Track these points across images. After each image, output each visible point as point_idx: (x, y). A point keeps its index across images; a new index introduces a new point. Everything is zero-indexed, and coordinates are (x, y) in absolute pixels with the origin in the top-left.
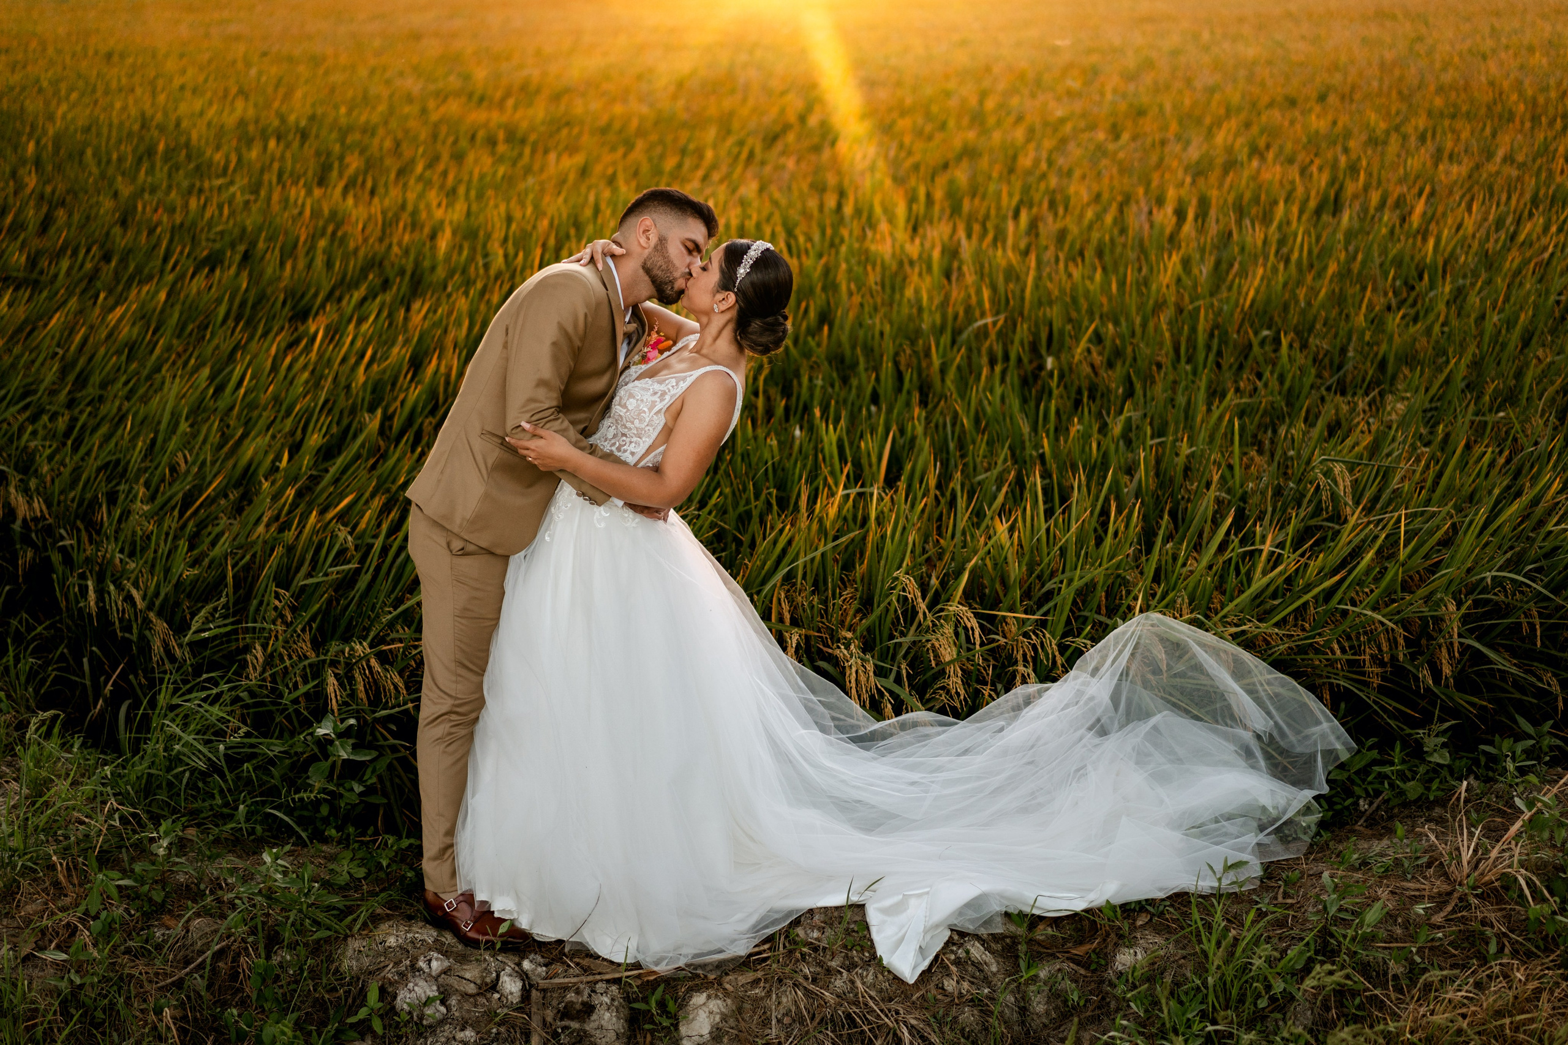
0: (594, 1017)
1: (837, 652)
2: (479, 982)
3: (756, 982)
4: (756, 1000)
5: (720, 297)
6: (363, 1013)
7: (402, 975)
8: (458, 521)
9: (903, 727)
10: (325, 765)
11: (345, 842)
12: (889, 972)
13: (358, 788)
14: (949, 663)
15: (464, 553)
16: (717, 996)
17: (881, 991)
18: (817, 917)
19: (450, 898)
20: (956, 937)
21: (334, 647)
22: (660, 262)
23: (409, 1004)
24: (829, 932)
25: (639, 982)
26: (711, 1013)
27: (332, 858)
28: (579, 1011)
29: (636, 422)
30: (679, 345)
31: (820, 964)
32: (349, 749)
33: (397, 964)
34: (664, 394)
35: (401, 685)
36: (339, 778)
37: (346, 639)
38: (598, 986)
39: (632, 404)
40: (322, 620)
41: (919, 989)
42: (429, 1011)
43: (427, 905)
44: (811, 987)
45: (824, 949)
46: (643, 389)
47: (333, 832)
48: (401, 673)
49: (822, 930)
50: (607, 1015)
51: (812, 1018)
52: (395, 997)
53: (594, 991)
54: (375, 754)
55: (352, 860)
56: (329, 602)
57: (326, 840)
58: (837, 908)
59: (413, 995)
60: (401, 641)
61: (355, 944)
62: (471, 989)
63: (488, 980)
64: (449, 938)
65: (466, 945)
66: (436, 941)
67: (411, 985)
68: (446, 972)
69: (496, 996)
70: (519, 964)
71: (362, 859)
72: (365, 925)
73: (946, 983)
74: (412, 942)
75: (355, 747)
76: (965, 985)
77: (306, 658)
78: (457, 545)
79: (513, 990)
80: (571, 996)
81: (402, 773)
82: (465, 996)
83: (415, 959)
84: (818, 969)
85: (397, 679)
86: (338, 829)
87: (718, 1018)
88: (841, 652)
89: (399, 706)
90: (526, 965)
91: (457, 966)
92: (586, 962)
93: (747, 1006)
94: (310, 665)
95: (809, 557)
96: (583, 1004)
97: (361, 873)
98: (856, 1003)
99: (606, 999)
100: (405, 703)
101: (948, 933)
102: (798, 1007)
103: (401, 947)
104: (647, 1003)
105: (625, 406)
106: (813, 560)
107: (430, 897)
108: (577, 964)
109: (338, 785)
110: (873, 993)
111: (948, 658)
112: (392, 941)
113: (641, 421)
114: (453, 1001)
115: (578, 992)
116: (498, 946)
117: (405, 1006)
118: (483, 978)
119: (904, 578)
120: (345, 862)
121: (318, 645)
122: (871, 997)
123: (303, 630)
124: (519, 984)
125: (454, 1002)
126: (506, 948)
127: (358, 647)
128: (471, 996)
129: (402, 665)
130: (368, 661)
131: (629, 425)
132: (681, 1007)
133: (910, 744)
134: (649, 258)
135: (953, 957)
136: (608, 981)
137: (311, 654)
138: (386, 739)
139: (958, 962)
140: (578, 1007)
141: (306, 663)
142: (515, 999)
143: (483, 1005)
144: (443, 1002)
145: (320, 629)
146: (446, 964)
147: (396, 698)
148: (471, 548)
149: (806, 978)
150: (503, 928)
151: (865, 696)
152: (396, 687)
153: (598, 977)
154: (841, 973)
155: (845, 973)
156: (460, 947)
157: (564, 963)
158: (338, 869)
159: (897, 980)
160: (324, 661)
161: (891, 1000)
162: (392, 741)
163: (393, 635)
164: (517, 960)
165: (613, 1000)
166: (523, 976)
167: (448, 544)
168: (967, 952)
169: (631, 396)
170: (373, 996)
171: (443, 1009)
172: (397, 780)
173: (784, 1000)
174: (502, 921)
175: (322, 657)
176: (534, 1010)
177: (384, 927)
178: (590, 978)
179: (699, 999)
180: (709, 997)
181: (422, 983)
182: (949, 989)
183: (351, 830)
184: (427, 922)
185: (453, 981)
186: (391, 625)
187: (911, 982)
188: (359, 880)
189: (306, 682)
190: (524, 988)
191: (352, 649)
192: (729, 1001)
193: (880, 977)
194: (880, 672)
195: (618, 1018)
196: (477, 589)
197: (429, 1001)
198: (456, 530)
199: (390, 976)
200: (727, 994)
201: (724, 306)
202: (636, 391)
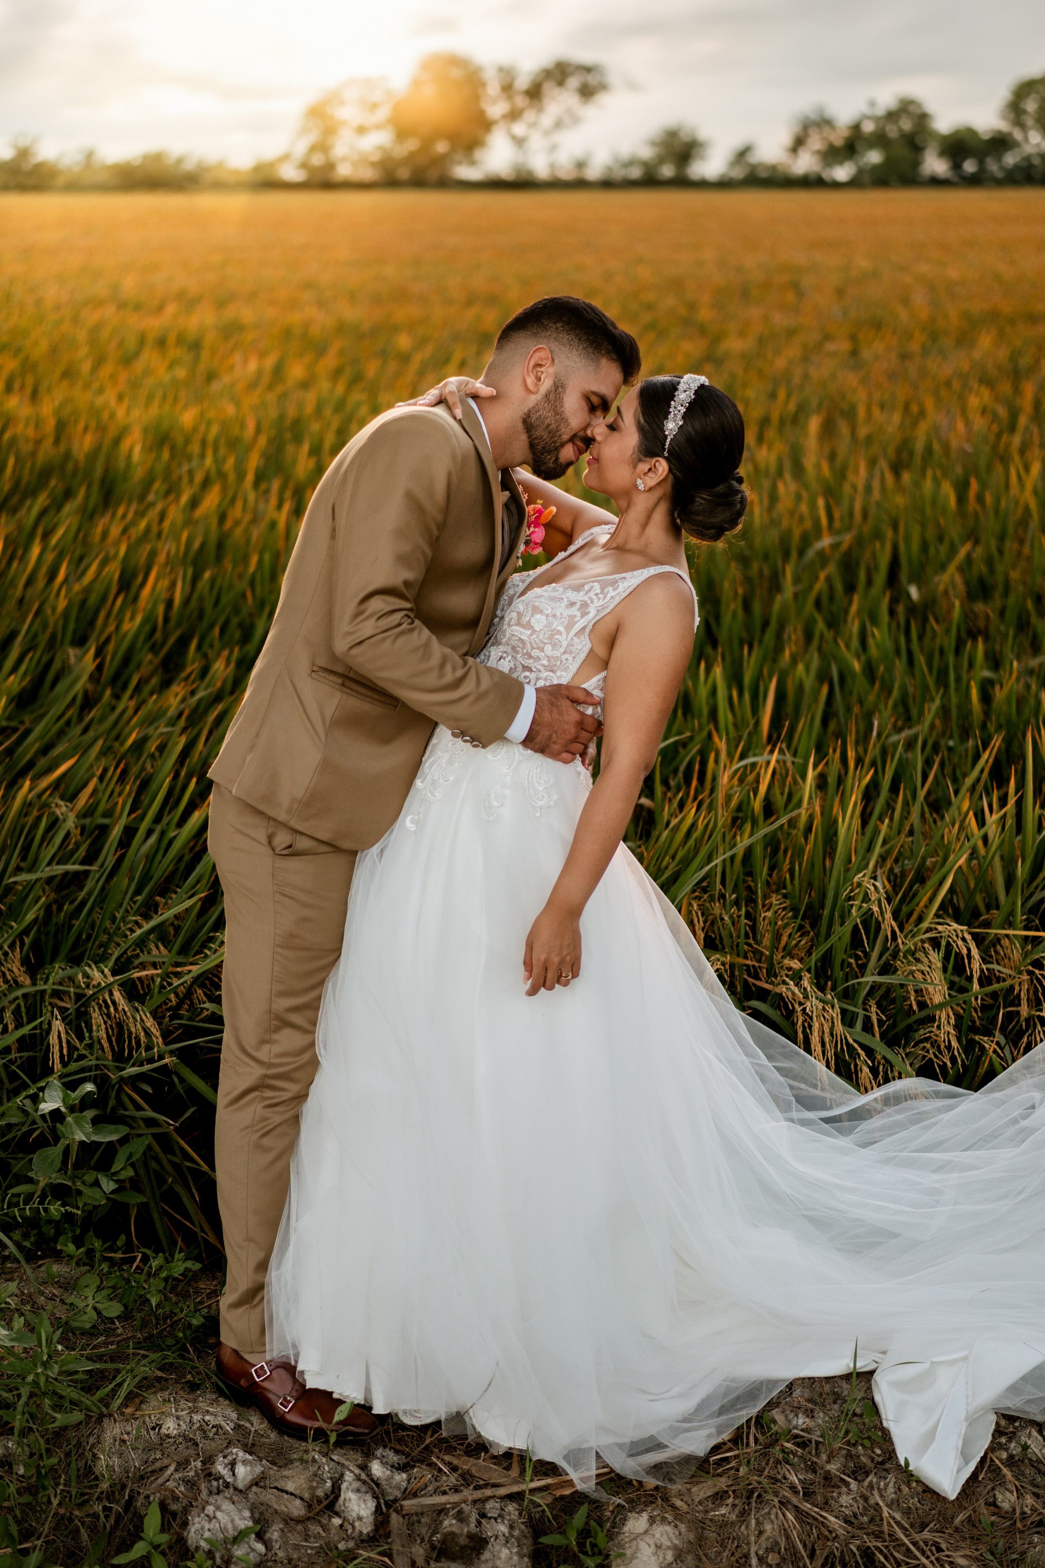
0: (486, 1555)
1: (783, 989)
2: (306, 1496)
3: (719, 1497)
4: (724, 1524)
5: (644, 467)
6: (139, 1549)
7: (191, 1484)
8: (285, 801)
9: (888, 1101)
10: (55, 1153)
11: (89, 1260)
12: (919, 1481)
13: (108, 1186)
14: (941, 1006)
15: (291, 852)
16: (664, 1520)
17: (907, 1512)
18: (797, 1392)
19: (259, 1362)
20: (1003, 1423)
21: (58, 971)
22: (550, 418)
23: (207, 1540)
24: (820, 1416)
25: (550, 1500)
26: (658, 1547)
27: (68, 1286)
28: (463, 1548)
29: (548, 648)
30: (579, 542)
31: (813, 1468)
32: (88, 1127)
33: (183, 1465)
34: (584, 605)
35: (155, 1031)
36: (76, 1167)
37: (76, 960)
38: (489, 1505)
39: (538, 622)
40: (38, 931)
41: (962, 1508)
42: (239, 1552)
43: (222, 1368)
44: (807, 1506)
45: (818, 1443)
46: (553, 599)
47: (71, 1248)
48: (154, 1014)
49: (810, 1413)
50: (505, 1553)
51: (812, 1556)
52: (185, 1524)
53: (483, 1515)
54: (124, 1130)
55: (99, 1289)
56: (48, 908)
57: (58, 1256)
58: (828, 1379)
59: (214, 1525)
60: (154, 965)
61: (113, 1430)
62: (297, 1508)
63: (320, 1493)
64: (256, 1423)
65: (281, 1433)
66: (238, 1427)
67: (210, 1509)
68: (258, 1482)
69: (337, 1521)
70: (364, 1467)
71: (114, 1288)
72: (130, 1398)
73: (1000, 1497)
74: (201, 1428)
75: (95, 1122)
76: (1029, 1500)
77: (17, 985)
78: (282, 839)
79: (363, 1513)
80: (449, 1523)
81: (161, 1155)
82: (289, 1520)
83: (209, 1460)
84: (811, 1476)
85: (150, 1023)
86: (78, 1242)
87: (670, 1556)
88: (789, 989)
89: (151, 1061)
90: (377, 1469)
91: (273, 1470)
92: (467, 1464)
93: (711, 1535)
94: (25, 996)
95: (729, 854)
96: (470, 1536)
97: (114, 1309)
98: (878, 1535)
99: (503, 1528)
100: (161, 1057)
101: (994, 1418)
102: (788, 1538)
103: (184, 1436)
104: (563, 1533)
105: (528, 626)
106: (732, 858)
107: (227, 1357)
108: (454, 1469)
109: (73, 1178)
110: (898, 1516)
111: (938, 999)
112: (170, 1426)
113: (554, 646)
114: (274, 1534)
115: (461, 1517)
116: (333, 1438)
117: (203, 1544)
118: (313, 1489)
119: (868, 884)
120: (89, 1292)
121: (33, 968)
122: (897, 1522)
123: (12, 946)
124: (371, 1505)
125: (276, 1535)
126: (347, 1440)
127: (96, 975)
128: (298, 1521)
129: (157, 1000)
130: (111, 994)
131: (535, 653)
132: (610, 1536)
133: (901, 1126)
134: (535, 409)
135: (1004, 1455)
136: (502, 1498)
137: (25, 979)
138: (139, 1108)
139: (1011, 1461)
140: (463, 1541)
141: (19, 993)
142: (366, 1527)
143: (318, 1536)
144: (260, 1536)
145: (36, 945)
146: (258, 1469)
147: (149, 1048)
148: (303, 843)
149: (793, 1488)
150: (340, 1414)
151: (830, 1054)
152: (148, 1033)
153: (488, 1492)
154: (847, 1485)
155: (854, 1485)
156: (273, 1436)
157: (432, 1465)
158: (81, 1305)
159: (929, 1492)
160: (43, 992)
161: (923, 1526)
162: (150, 1113)
163: (143, 958)
164: (360, 1461)
165: (511, 1527)
166: (373, 1487)
167: (270, 838)
168: (1025, 1447)
169: (536, 610)
170: (152, 1521)
171: (260, 1547)
172: (154, 1165)
173: (768, 1527)
174: (340, 1402)
175: (41, 987)
176: (396, 1547)
177: (155, 1400)
178: (478, 1494)
179: (637, 1523)
180: (652, 1520)
181: (227, 1506)
182: (1006, 1506)
183: (97, 1244)
184: (221, 1393)
185: (269, 1496)
186: (141, 943)
187: (952, 1496)
188: (111, 1321)
189: (19, 1025)
190: (378, 1510)
191: (86, 976)
192: (683, 1527)
193: (905, 1490)
194: (848, 1019)
195: (521, 1556)
196: (308, 906)
197: (239, 1537)
198: (282, 817)
199: (171, 1484)
200: (679, 1517)
201: (652, 480)
202: (542, 603)
